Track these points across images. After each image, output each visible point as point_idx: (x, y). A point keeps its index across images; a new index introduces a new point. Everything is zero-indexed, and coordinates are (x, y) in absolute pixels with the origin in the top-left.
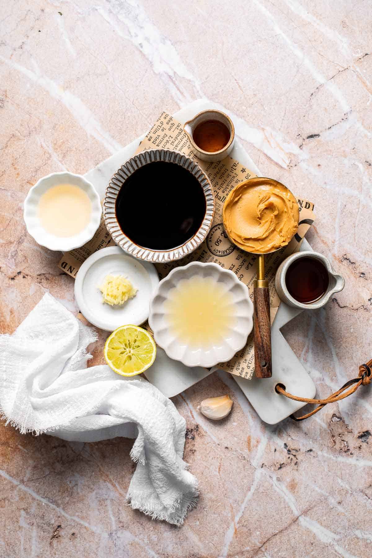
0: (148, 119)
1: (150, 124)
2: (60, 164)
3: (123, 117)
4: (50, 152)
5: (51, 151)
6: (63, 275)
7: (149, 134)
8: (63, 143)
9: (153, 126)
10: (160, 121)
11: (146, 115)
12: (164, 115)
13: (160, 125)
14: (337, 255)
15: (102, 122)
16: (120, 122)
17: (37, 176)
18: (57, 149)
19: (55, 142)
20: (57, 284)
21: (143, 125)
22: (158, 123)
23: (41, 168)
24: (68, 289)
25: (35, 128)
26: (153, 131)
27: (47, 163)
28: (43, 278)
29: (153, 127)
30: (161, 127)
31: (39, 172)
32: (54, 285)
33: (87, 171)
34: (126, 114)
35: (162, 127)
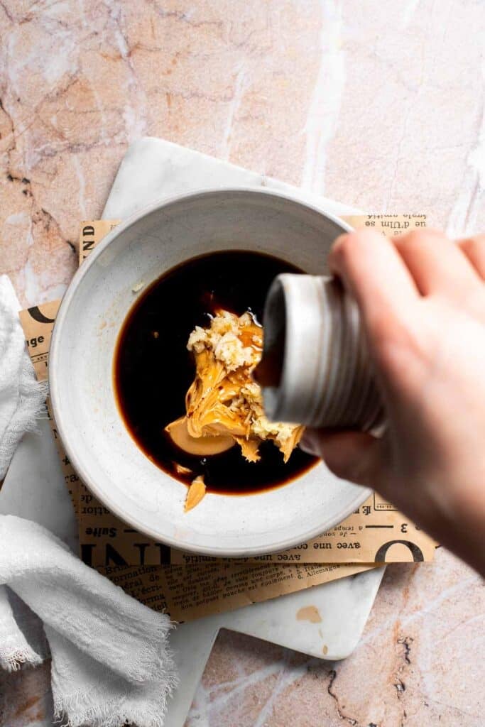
0: (392, 200)
1: (387, 207)
2: (230, 120)
3: (368, 162)
4: (236, 94)
5: (239, 94)
6: (70, 247)
7: (377, 218)
8: (264, 103)
9: (393, 215)
10: (407, 219)
11: (396, 193)
12: (420, 220)
13: (402, 224)
14: (401, 628)
15: (337, 137)
16: (358, 162)
17: (187, 101)
18: (248, 100)
19: (256, 90)
20: (50, 248)
21: (378, 199)
22: (402, 220)
23: (204, 98)
24: (55, 268)
25: (255, 47)
26: (385, 219)
27: (217, 102)
28: (44, 221)
29: (391, 216)
30: (399, 227)
31: (195, 99)
32: (46, 245)
33: (250, 168)
34: (374, 163)
35: (401, 229)
